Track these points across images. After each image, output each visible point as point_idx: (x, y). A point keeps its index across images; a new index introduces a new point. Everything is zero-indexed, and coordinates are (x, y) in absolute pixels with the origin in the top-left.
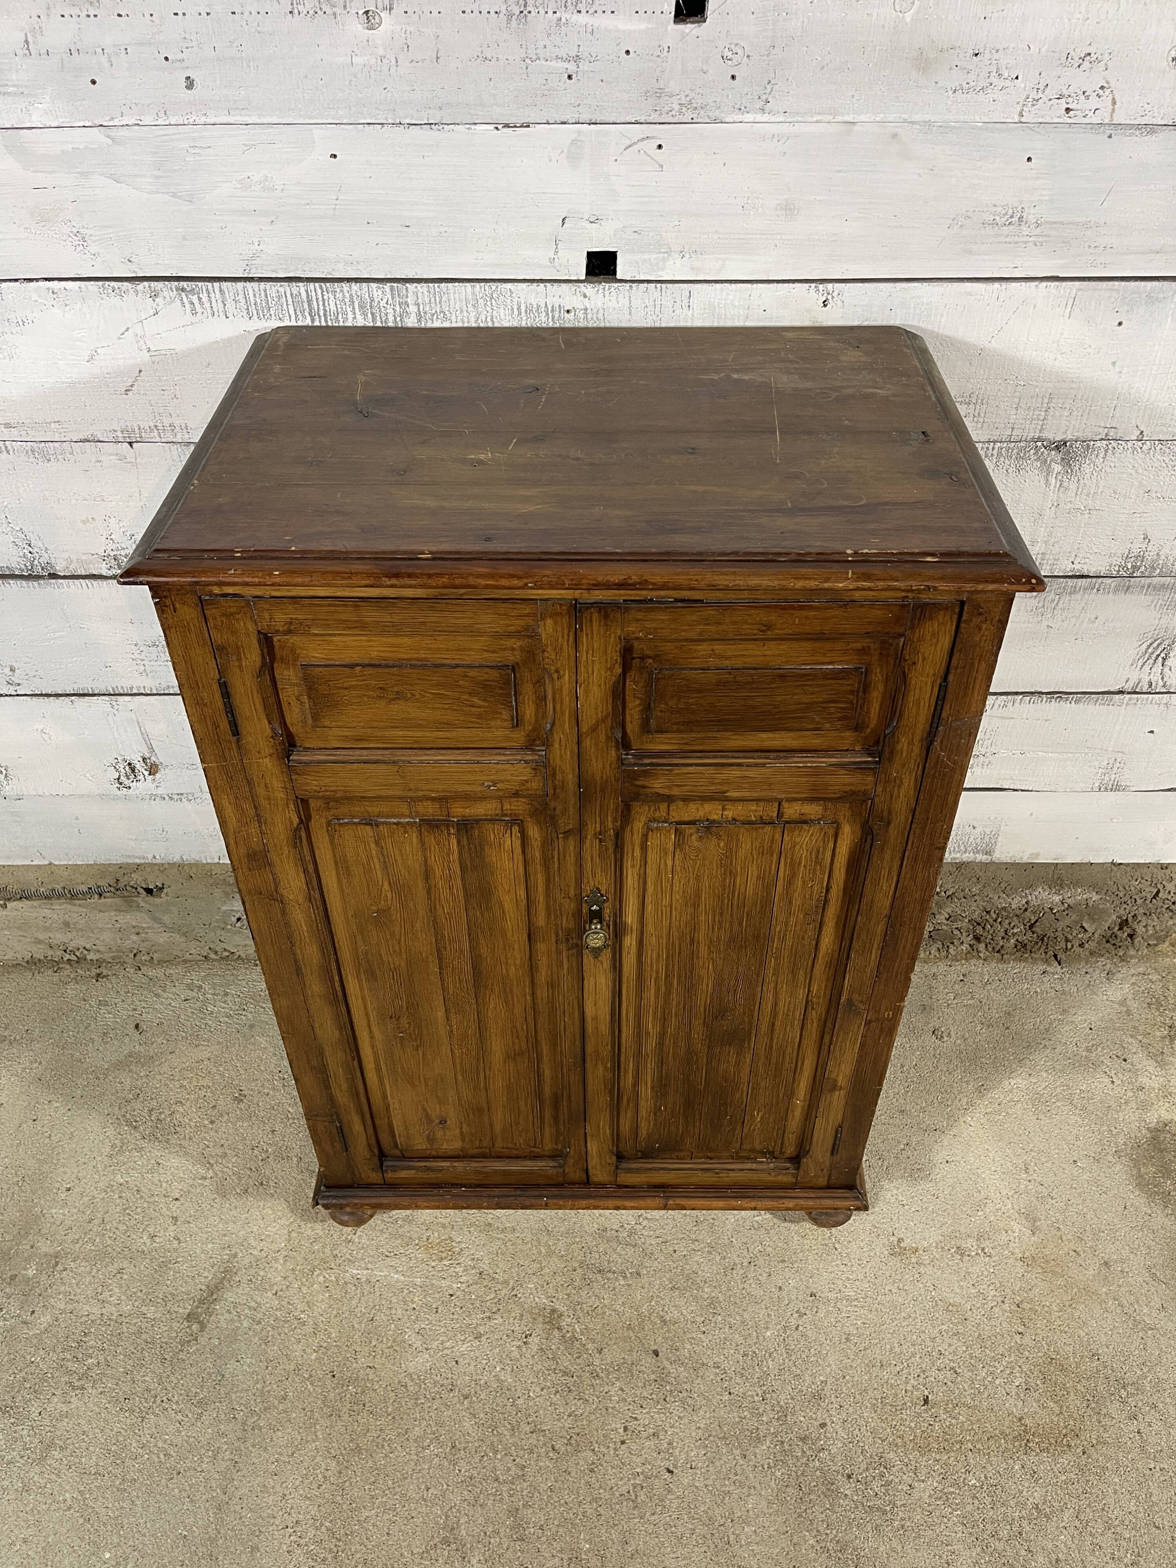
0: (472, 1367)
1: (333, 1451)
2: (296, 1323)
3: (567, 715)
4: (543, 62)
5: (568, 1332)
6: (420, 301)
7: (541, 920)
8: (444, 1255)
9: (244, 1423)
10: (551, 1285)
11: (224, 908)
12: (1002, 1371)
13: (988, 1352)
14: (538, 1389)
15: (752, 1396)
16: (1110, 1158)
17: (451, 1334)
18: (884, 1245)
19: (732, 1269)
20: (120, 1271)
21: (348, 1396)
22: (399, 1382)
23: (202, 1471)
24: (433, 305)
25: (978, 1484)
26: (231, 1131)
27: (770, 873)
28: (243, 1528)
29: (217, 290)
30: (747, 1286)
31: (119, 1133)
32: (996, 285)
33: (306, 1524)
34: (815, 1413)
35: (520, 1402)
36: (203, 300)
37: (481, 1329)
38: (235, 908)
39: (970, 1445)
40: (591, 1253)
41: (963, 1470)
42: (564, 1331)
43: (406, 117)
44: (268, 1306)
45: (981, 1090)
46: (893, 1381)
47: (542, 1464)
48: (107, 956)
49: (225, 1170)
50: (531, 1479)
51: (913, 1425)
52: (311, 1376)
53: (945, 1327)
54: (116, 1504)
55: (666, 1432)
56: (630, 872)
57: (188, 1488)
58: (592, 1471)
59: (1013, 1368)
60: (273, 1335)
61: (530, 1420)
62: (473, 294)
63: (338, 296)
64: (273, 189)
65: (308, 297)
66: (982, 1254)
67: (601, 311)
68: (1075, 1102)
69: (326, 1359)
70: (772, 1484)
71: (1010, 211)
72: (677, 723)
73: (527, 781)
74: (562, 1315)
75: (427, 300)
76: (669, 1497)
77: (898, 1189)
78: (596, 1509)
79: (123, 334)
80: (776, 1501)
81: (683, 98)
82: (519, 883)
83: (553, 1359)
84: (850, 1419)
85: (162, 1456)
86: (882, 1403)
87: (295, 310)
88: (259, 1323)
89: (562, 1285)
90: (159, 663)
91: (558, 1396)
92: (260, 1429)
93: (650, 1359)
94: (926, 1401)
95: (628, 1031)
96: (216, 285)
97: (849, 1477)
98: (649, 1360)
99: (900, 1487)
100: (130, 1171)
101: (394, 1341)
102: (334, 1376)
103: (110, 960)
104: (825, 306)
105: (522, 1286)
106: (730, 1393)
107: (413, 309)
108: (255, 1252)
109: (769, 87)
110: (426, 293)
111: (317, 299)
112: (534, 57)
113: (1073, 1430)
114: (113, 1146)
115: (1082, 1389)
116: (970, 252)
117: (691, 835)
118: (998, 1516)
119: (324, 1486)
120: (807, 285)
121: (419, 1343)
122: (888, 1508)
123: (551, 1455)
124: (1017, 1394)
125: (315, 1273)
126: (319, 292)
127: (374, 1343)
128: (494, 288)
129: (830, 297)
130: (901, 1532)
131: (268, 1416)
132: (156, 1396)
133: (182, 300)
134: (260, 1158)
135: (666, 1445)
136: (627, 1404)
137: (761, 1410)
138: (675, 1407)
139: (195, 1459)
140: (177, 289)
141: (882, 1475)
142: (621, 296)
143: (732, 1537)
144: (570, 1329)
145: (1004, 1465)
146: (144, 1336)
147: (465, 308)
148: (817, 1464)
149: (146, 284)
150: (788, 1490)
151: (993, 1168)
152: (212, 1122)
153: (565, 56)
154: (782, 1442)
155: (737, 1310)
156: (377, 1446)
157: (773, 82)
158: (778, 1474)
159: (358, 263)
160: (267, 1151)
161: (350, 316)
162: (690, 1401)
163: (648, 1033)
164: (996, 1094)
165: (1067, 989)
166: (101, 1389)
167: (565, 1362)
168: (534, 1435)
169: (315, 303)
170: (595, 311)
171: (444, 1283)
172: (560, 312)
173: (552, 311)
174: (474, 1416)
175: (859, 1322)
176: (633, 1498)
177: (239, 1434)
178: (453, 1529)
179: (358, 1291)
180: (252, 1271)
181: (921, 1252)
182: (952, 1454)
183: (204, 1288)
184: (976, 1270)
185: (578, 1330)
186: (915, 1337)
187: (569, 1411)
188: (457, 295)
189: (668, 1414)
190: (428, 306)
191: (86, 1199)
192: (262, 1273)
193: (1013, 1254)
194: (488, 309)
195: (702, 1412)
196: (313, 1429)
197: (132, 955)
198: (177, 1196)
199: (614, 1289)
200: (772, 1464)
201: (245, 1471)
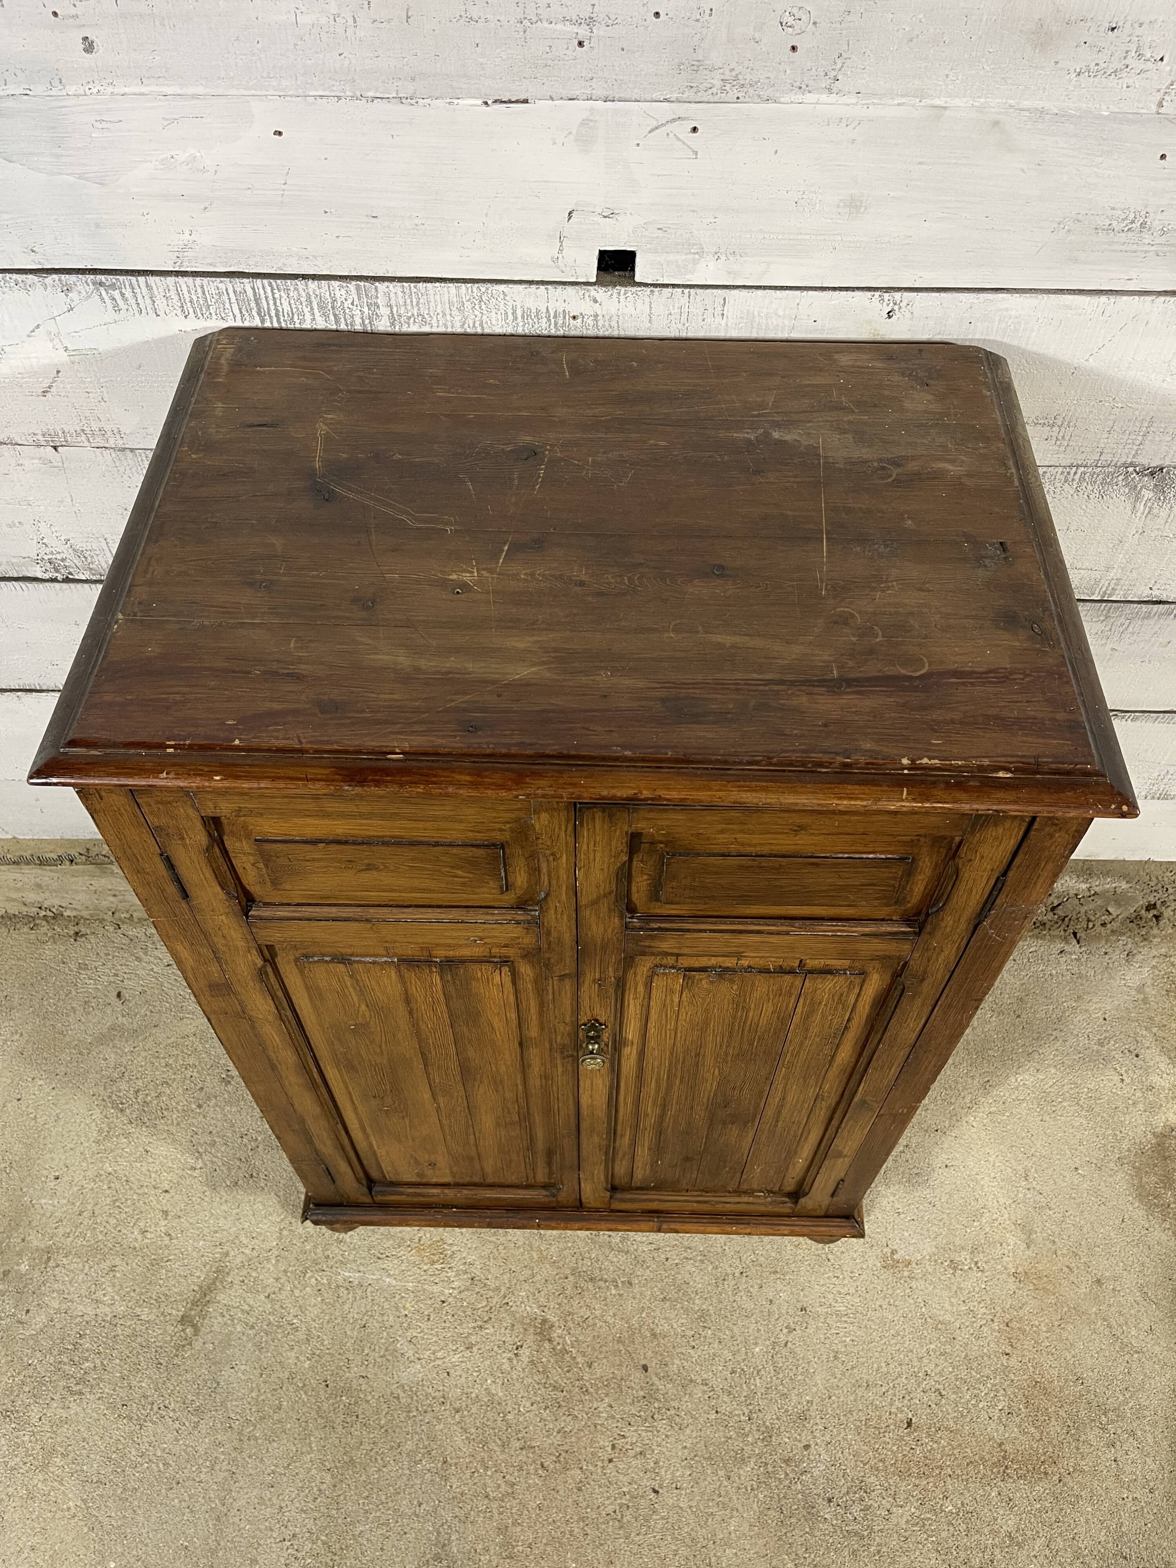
0: (463, 1379)
1: (327, 1464)
2: (289, 1327)
3: (564, 888)
4: (546, 25)
5: (559, 1344)
6: (393, 302)
7: (533, 1032)
8: (436, 1258)
9: (240, 1433)
10: (543, 1293)
12: (986, 1394)
13: (974, 1374)
14: (528, 1404)
15: (739, 1415)
16: (1112, 1165)
17: (442, 1343)
18: (877, 1256)
19: (724, 1280)
20: (113, 1268)
21: (342, 1406)
22: (392, 1393)
23: (200, 1482)
24: (409, 308)
25: (954, 1511)
26: (219, 1116)
27: (787, 1009)
28: (242, 1540)
29: (143, 285)
30: (738, 1298)
31: (106, 1116)
32: (1104, 299)
33: (302, 1537)
34: (800, 1435)
35: (510, 1417)
36: (127, 295)
37: (473, 1339)
39: (949, 1470)
40: (583, 1260)
41: (941, 1496)
42: (555, 1343)
43: (369, 90)
44: (261, 1309)
45: (986, 1087)
46: (878, 1403)
47: (531, 1481)
48: (85, 914)
49: (214, 1159)
50: (520, 1497)
51: (895, 1448)
52: (304, 1385)
53: (932, 1346)
54: (119, 1513)
55: (653, 1451)
56: (632, 1002)
57: (187, 1499)
58: (580, 1489)
59: (997, 1391)
60: (266, 1342)
61: (520, 1436)
62: (458, 295)
63: (291, 294)
64: (204, 170)
65: (255, 295)
66: (975, 1269)
67: (615, 318)
68: (1081, 1103)
69: (319, 1367)
70: (755, 1506)
71: (1132, 216)
72: (690, 898)
73: (518, 938)
74: (553, 1326)
75: (401, 301)
76: (654, 1517)
77: (894, 1195)
78: (583, 1529)
79: (33, 331)
80: (758, 1524)
81: (727, 73)
82: (510, 1008)
83: (544, 1372)
84: (833, 1441)
85: (161, 1465)
86: (866, 1425)
87: (240, 309)
88: (252, 1327)
89: (554, 1293)
91: (548, 1411)
92: (256, 1439)
93: (639, 1374)
94: (909, 1424)
95: (625, 1110)
96: (142, 279)
97: (830, 1501)
98: (637, 1376)
99: (878, 1512)
100: (119, 1159)
101: (386, 1350)
102: (327, 1386)
103: (88, 917)
104: (890, 317)
105: (513, 1294)
106: (717, 1412)
107: (384, 311)
108: (247, 1251)
109: (839, 62)
110: (400, 294)
111: (266, 298)
112: (534, 19)
113: (1051, 1457)
114: (100, 1131)
115: (1064, 1415)
116: (1076, 261)
117: (701, 980)
118: (971, 1543)
119: (319, 1500)
120: (869, 294)
121: (411, 1353)
122: (866, 1533)
123: (540, 1472)
124: (999, 1418)
125: (307, 1276)
126: (268, 289)
127: (366, 1352)
128: (483, 290)
129: (896, 308)
130: (877, 1558)
131: (263, 1426)
132: (153, 1404)
133: (101, 295)
134: (250, 1148)
135: (652, 1464)
136: (615, 1421)
137: (747, 1429)
138: (661, 1425)
139: (194, 1469)
140: (94, 283)
141: (862, 1500)
142: (639, 302)
143: (713, 1559)
144: (561, 1341)
145: (981, 1492)
146: (139, 1340)
147: (448, 312)
148: (799, 1487)
149: (55, 277)
150: (770, 1512)
151: (993, 1175)
152: (200, 1106)
153: (574, 18)
154: (766, 1464)
155: (727, 1324)
156: (371, 1460)
157: (844, 55)
158: (761, 1496)
159: (314, 257)
160: (257, 1139)
161: (308, 317)
162: (677, 1419)
163: (646, 1115)
164: (1001, 1092)
165: (1084, 972)
166: (100, 1395)
167: (556, 1376)
168: (524, 1452)
169: (264, 301)
170: (607, 318)
171: (436, 1289)
172: (564, 318)
173: (555, 317)
174: (465, 1431)
175: (848, 1340)
176: (619, 1517)
177: (236, 1443)
178: (444, 1545)
179: (350, 1296)
180: (245, 1272)
181: (914, 1265)
182: (931, 1479)
183: (196, 1288)
184: (967, 1285)
185: (569, 1342)
186: (902, 1356)
187: (559, 1427)
188: (438, 297)
189: (655, 1433)
190: (403, 309)
191: (76, 1189)
192: (254, 1274)
193: (1006, 1269)
194: (476, 313)
195: (688, 1431)
196: (308, 1441)
197: (110, 913)
198: (167, 1187)
199: (605, 1299)
200: (755, 1487)
201: (242, 1483)
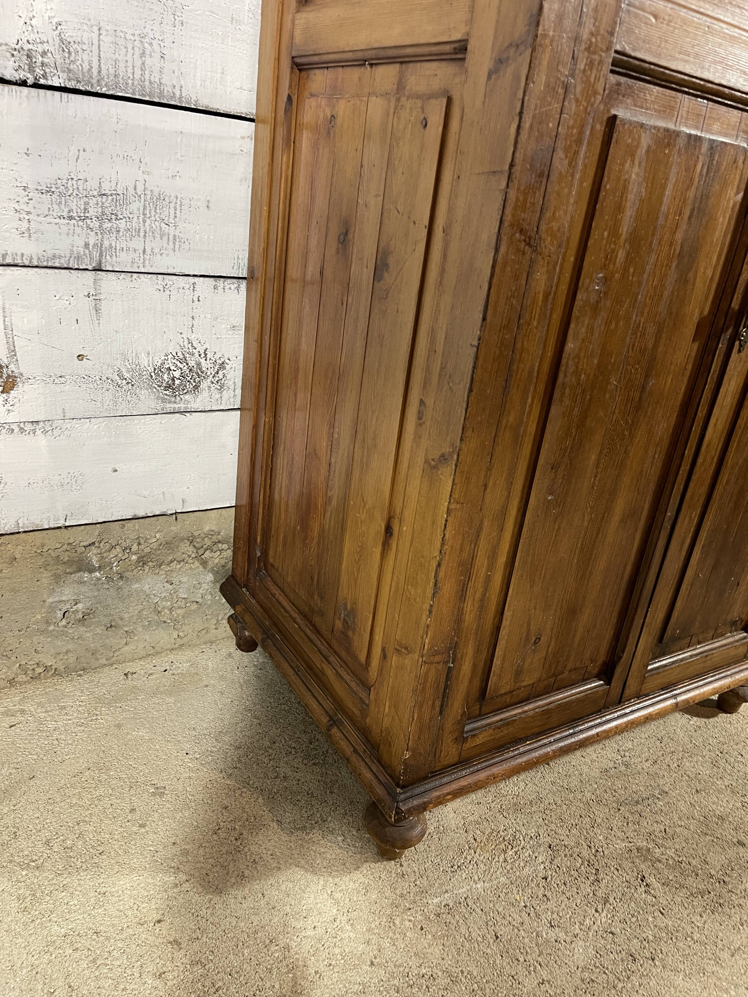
0: (629, 930)
5: (667, 860)
10: (615, 829)
11: (50, 600)
17: (580, 912)
31: (18, 881)
37: (601, 894)
38: (64, 598)
40: (616, 792)
42: (664, 861)
74: (649, 849)
83: (681, 887)
89: (623, 826)
90: (49, 219)
101: (538, 946)
105: (594, 841)
121: (562, 935)
144: (666, 857)
167: (692, 884)
171: (528, 871)
185: (673, 854)
